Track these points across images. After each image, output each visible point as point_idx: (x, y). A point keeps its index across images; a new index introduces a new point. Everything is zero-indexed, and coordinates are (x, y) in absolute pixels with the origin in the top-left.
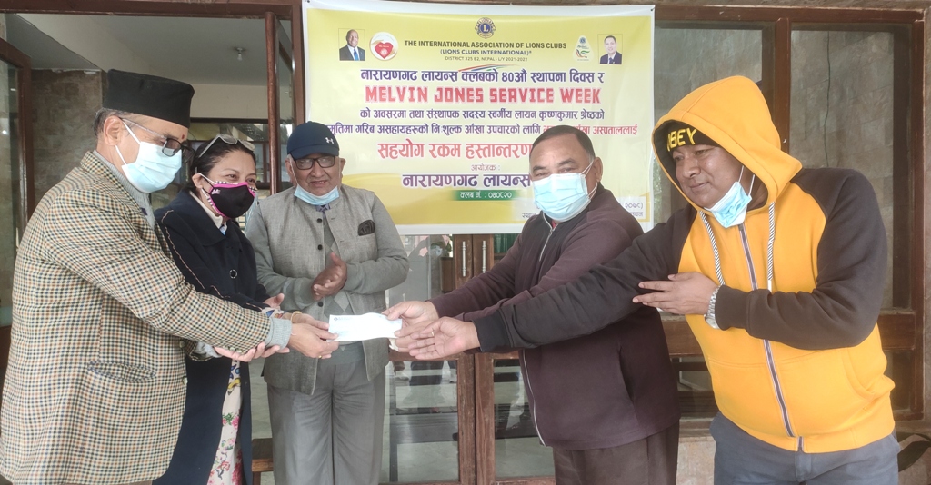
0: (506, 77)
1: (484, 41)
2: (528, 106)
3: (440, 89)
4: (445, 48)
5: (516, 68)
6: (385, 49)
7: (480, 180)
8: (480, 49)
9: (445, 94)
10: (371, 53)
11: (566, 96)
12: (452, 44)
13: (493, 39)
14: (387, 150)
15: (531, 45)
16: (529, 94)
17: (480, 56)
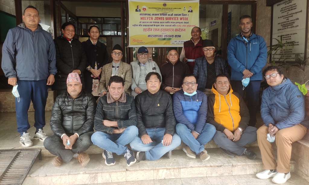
0: (169, 15)
1: (164, 7)
2: (173, 21)
3: (155, 17)
4: (156, 9)
5: (171, 13)
6: (144, 9)
7: (163, 36)
8: (164, 9)
9: (157, 18)
10: (142, 10)
11: (181, 19)
12: (158, 8)
13: (166, 7)
14: (145, 30)
15: (174, 8)
16: (173, 18)
17: (164, 11)
